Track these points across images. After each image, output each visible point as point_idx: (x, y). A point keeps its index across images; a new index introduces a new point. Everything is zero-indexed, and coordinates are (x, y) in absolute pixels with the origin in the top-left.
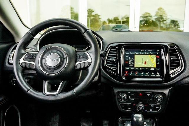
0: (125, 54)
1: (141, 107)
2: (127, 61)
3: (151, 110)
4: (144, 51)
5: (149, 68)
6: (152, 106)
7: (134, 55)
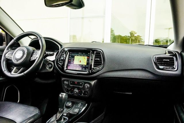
0: (69, 55)
1: (76, 91)
2: (70, 60)
3: (82, 94)
5: (82, 65)
6: (83, 92)
7: (74, 56)
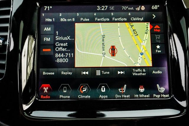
2: (47, 45)
4: (108, 10)
5: (129, 70)
7: (71, 26)
